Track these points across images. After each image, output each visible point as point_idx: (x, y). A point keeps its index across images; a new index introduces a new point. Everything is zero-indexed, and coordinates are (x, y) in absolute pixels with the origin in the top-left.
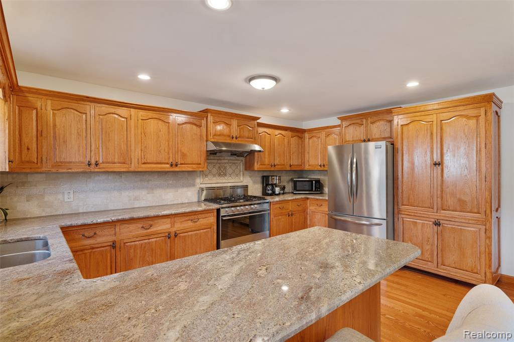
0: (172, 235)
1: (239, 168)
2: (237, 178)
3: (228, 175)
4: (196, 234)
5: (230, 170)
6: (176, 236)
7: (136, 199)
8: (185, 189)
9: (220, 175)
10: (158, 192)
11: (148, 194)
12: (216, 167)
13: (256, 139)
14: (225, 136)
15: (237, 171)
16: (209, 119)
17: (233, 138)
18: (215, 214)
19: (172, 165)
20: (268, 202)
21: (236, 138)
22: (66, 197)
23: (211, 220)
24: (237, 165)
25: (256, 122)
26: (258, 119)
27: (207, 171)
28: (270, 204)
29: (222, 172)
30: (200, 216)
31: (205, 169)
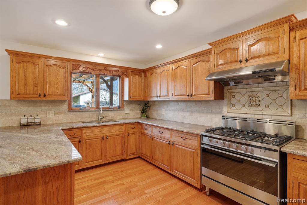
0: (171, 143)
1: (284, 96)
2: (280, 109)
3: (263, 105)
4: (184, 150)
5: (267, 100)
6: (173, 144)
7: (184, 117)
8: (213, 116)
9: (251, 105)
12: (246, 96)
13: (287, 51)
14: (231, 62)
15: (281, 101)
16: (213, 52)
17: (241, 62)
18: (199, 139)
19: (188, 96)
20: (276, 151)
21: (247, 61)
22: (162, 112)
23: (195, 143)
24: (280, 92)
25: (286, 26)
26: (288, 19)
27: (234, 101)
28: (284, 156)
29: (255, 102)
30: (187, 136)
31: (213, 98)
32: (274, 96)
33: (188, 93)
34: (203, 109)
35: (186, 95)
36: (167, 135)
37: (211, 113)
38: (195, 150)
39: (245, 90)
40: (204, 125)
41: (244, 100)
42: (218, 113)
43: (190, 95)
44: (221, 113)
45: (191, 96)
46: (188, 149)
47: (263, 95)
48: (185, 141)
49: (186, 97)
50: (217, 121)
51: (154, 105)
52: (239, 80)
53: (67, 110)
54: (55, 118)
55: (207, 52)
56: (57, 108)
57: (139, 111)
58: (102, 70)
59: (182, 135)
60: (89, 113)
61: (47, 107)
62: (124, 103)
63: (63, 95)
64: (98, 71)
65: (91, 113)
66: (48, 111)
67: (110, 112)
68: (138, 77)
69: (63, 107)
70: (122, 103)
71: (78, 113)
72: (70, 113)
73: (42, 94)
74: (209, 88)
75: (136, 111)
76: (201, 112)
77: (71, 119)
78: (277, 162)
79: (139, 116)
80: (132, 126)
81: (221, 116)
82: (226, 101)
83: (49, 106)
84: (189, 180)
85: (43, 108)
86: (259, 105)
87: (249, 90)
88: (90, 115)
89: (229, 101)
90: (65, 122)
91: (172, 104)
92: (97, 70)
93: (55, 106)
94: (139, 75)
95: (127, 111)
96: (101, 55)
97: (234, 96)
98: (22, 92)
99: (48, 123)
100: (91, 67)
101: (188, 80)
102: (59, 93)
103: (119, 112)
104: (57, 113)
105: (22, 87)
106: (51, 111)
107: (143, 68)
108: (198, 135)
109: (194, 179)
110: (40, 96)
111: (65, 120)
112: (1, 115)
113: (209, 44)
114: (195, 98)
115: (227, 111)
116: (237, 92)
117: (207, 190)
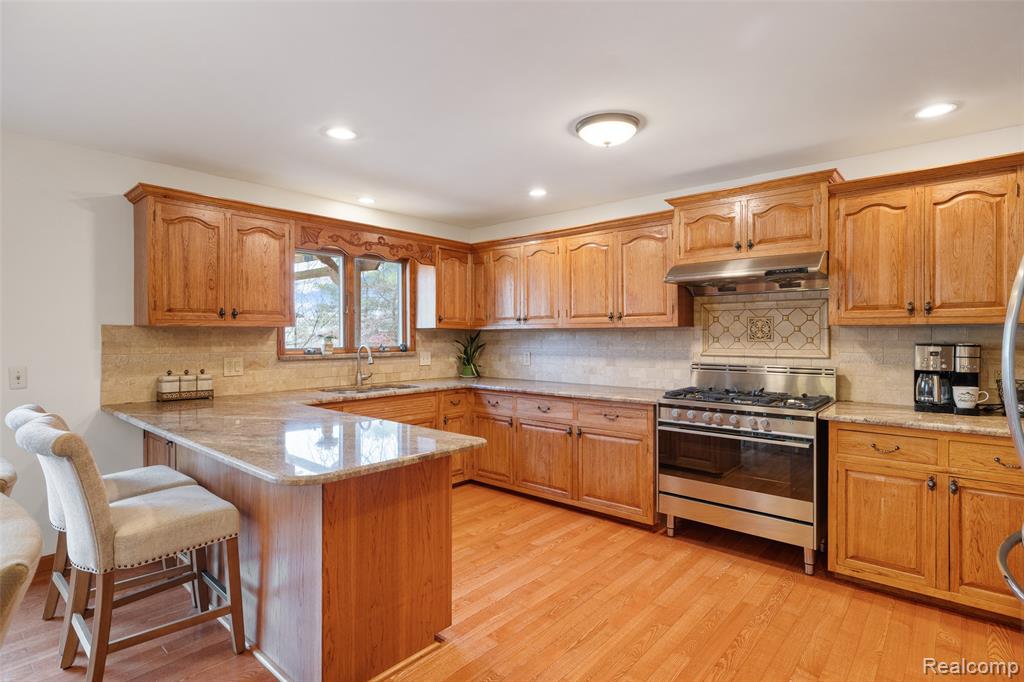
0: (575, 431)
1: (816, 319)
2: (808, 346)
3: (777, 338)
4: (612, 443)
5: (784, 327)
6: (580, 434)
7: (592, 371)
8: (668, 364)
9: (752, 337)
10: (623, 365)
11: (608, 365)
12: (743, 319)
13: (825, 234)
14: (717, 246)
15: (810, 328)
16: (676, 219)
17: (739, 247)
18: (651, 414)
19: (611, 318)
20: (810, 419)
21: (751, 246)
22: (525, 360)
23: (642, 424)
24: (807, 311)
25: (824, 187)
26: (828, 175)
27: (716, 329)
28: (823, 427)
29: (760, 332)
30: (619, 412)
31: (675, 323)
32: (798, 318)
33: (610, 310)
34: (643, 349)
35: (606, 316)
36: (563, 414)
37: (664, 357)
38: (641, 440)
39: (740, 306)
40: (645, 387)
41: (738, 328)
42: (679, 358)
43: (616, 314)
44: (687, 358)
45: (620, 318)
46: (623, 441)
47: (778, 318)
48: (615, 423)
49: (606, 319)
50: (682, 376)
51: (497, 342)
52: (727, 286)
53: (276, 356)
54: (245, 379)
55: (662, 218)
56: (251, 348)
57: (453, 360)
58: (374, 244)
59: (607, 411)
60: (330, 363)
61: (224, 349)
62: (417, 338)
63: (278, 313)
64: (363, 248)
65: (336, 363)
66: (226, 360)
67: (383, 361)
68: (457, 263)
69: (265, 348)
70: (413, 337)
71: (303, 364)
72: (282, 364)
73: (229, 312)
74: (665, 300)
75: (446, 360)
76: (638, 356)
77: (284, 382)
78: (811, 440)
79: (453, 372)
80: (455, 398)
81: (688, 365)
82: (698, 329)
83: (228, 345)
84: (624, 511)
85: (216, 349)
86: (769, 337)
87: (749, 305)
88: (334, 369)
89: (706, 329)
90: (270, 390)
91: (556, 337)
92: (362, 245)
93: (244, 345)
94: (460, 259)
95: (425, 358)
96: (367, 200)
97: (716, 320)
98: (178, 303)
99: (226, 394)
100: (346, 235)
101: (610, 280)
102: (269, 309)
103: (403, 360)
104: (250, 365)
105: (178, 291)
106: (234, 360)
107: (472, 241)
108: (647, 405)
109: (638, 507)
110: (223, 314)
111: (270, 386)
112: (104, 372)
113: (668, 201)
114: (627, 322)
115: (702, 351)
116: (725, 311)
117: (670, 524)
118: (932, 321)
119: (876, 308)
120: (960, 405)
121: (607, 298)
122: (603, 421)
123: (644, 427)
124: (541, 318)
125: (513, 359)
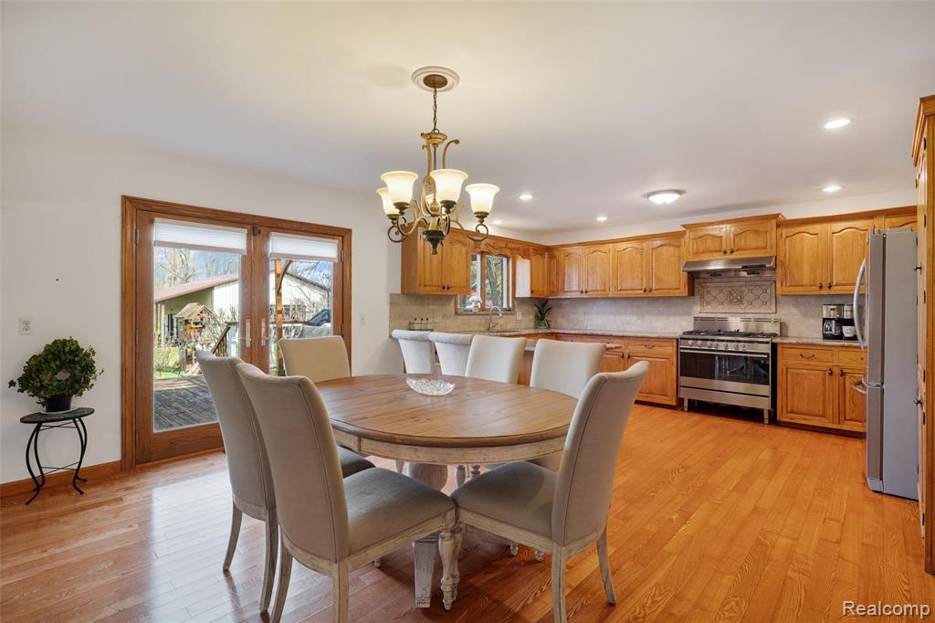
0: (626, 356)
1: (768, 292)
2: (764, 307)
3: (745, 302)
5: (749, 296)
6: (629, 357)
7: (627, 323)
8: (679, 318)
9: (731, 302)
10: (648, 318)
11: (638, 319)
12: (725, 291)
13: (774, 247)
14: (712, 252)
15: (765, 297)
16: (687, 235)
17: (725, 252)
18: (675, 344)
19: (645, 291)
20: (768, 343)
21: (732, 252)
22: (581, 317)
24: (764, 287)
25: (774, 222)
26: (776, 216)
27: (708, 297)
28: (774, 346)
29: (735, 299)
30: (654, 343)
31: (686, 294)
32: (758, 291)
33: (644, 287)
34: (661, 309)
35: (641, 290)
37: (675, 314)
38: (668, 359)
39: (723, 284)
41: (722, 297)
42: (685, 314)
43: (648, 289)
44: (690, 314)
45: (650, 291)
47: (746, 291)
48: (651, 350)
49: (642, 292)
50: (687, 324)
52: (715, 273)
53: (453, 312)
54: (442, 324)
55: (679, 235)
56: (444, 307)
57: (532, 317)
58: (503, 248)
59: (647, 343)
62: (516, 303)
63: (464, 287)
64: (499, 250)
65: (479, 317)
68: (540, 258)
69: (449, 307)
70: (513, 302)
71: (465, 317)
72: (457, 317)
73: (447, 286)
74: (679, 281)
75: (529, 317)
76: (658, 314)
78: (768, 354)
81: (692, 319)
82: (697, 298)
83: (436, 305)
84: (657, 399)
85: (431, 307)
86: (741, 302)
87: (728, 284)
88: (478, 320)
89: (702, 297)
91: (602, 303)
93: (442, 305)
94: (542, 256)
95: (519, 316)
97: (708, 292)
98: (428, 283)
100: (492, 243)
101: (644, 269)
103: (509, 316)
104: (444, 316)
105: (428, 276)
106: (439, 313)
107: (549, 243)
108: (672, 339)
109: (666, 396)
110: (444, 288)
112: (390, 317)
113: (683, 226)
114: (655, 293)
115: (698, 310)
116: (713, 287)
117: (686, 404)
118: (832, 293)
119: (802, 286)
120: (846, 335)
121: (642, 279)
122: (644, 349)
123: (671, 351)
124: (597, 291)
125: (572, 317)
